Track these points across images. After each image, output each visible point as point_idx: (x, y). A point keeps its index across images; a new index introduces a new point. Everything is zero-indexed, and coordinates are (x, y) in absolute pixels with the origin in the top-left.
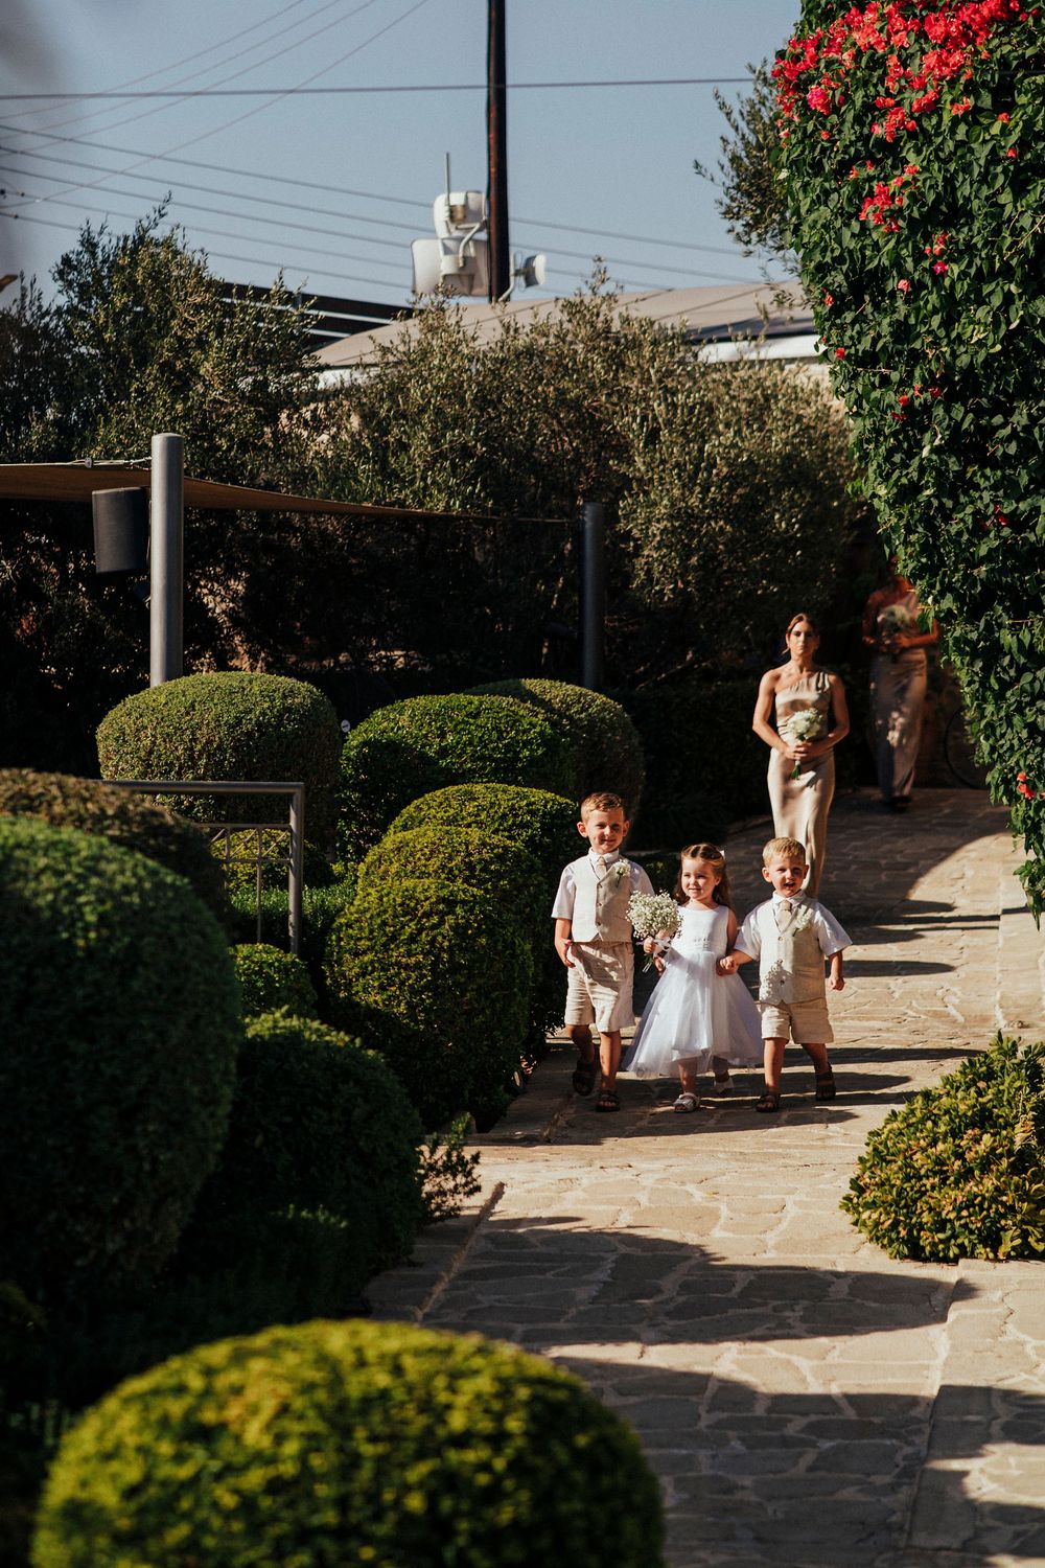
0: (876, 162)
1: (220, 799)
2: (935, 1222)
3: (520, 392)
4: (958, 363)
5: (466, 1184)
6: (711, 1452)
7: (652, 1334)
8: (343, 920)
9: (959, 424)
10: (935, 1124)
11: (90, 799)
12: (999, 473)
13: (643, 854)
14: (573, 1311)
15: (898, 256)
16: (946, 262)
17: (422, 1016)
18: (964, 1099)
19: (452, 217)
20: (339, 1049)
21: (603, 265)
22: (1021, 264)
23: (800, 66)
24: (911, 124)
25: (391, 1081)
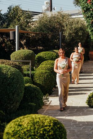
1: (23, 62)
3: (53, 21)
5: (48, 101)
6: (72, 127)
7: (67, 116)
8: (35, 74)
11: (9, 62)
14: (58, 113)
15: (91, 7)
17: (43, 84)
19: (46, 3)
20: (35, 87)
25: (40, 90)
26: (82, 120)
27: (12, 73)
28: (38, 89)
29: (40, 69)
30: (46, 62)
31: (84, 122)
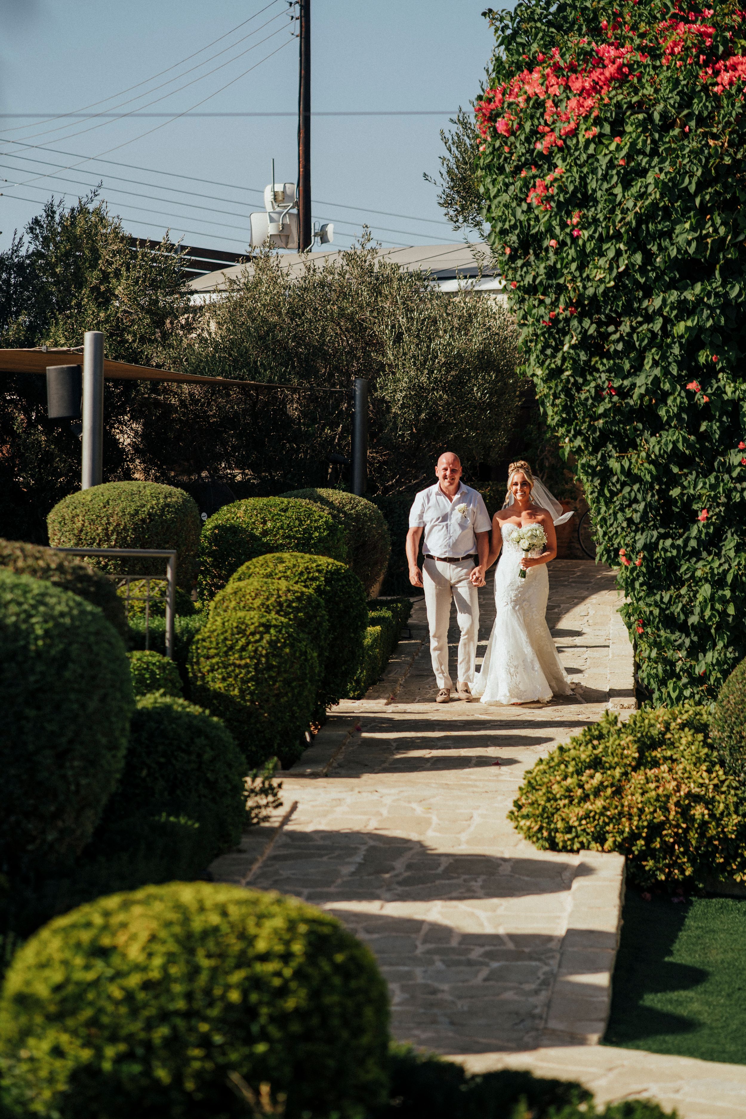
0: (539, 167)
1: (125, 560)
2: (565, 828)
3: (316, 309)
4: (587, 292)
5: (274, 802)
6: (423, 969)
7: (388, 895)
8: (200, 637)
9: (586, 331)
10: (566, 766)
11: (41, 558)
12: (612, 362)
13: (389, 598)
14: (339, 881)
15: (550, 224)
16: (580, 229)
17: (248, 697)
18: (584, 751)
19: (275, 199)
20: (195, 717)
21: (369, 230)
22: (627, 232)
23: (492, 105)
24: (560, 142)
25: (227, 736)
26: (482, 925)
27: (57, 625)
28: (215, 727)
29: (233, 604)
30: (266, 564)
31: (495, 939)
